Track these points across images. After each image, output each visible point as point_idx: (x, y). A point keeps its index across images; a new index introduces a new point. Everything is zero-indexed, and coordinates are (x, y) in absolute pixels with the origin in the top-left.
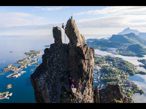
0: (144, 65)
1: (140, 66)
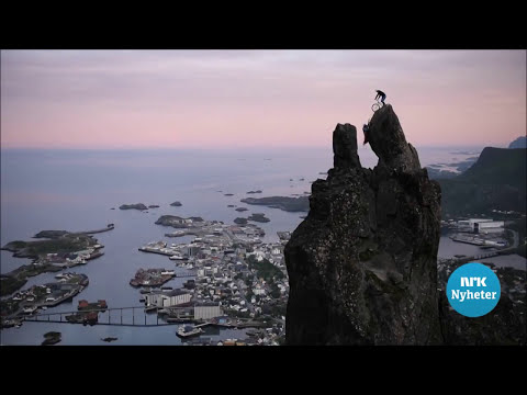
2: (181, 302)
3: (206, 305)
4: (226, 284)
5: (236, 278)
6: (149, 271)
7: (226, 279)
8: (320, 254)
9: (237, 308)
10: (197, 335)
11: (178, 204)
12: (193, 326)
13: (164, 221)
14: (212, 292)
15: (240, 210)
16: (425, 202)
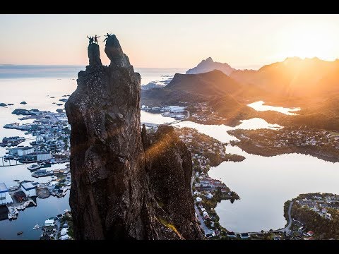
0: (239, 141)
1: (233, 144)
2: (29, 153)
3: (43, 153)
4: (53, 142)
5: (58, 139)
6: (10, 138)
7: (53, 140)
8: (83, 106)
9: (60, 154)
10: (39, 168)
11: (24, 103)
12: (36, 164)
13: (17, 112)
14: (46, 147)
15: (59, 105)
16: (132, 81)
